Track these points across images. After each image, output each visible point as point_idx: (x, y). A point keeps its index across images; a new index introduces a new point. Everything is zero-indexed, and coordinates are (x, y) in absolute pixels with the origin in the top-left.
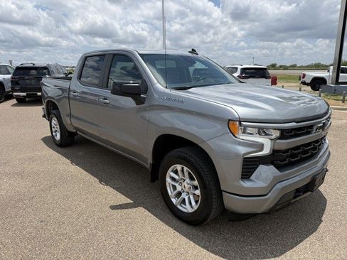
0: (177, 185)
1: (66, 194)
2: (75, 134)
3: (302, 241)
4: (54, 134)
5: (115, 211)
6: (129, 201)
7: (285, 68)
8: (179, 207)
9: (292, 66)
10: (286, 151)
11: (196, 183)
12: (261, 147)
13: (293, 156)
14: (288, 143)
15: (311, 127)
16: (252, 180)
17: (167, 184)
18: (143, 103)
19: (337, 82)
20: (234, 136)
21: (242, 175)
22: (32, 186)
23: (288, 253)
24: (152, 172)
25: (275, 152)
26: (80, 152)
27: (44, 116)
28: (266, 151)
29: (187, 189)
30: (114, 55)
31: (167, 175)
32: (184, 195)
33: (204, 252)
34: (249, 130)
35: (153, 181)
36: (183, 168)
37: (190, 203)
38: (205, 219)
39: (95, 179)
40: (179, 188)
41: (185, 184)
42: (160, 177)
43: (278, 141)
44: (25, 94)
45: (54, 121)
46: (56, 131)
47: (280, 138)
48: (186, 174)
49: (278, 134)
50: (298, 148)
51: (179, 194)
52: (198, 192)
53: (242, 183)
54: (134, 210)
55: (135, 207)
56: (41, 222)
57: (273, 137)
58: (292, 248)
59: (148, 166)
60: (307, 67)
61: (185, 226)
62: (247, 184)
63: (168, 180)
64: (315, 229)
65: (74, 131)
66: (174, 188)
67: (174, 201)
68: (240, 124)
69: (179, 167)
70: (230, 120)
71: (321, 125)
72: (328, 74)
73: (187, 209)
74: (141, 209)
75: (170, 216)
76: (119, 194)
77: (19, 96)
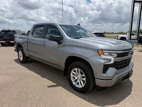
0: (75, 77)
1: (28, 81)
2: (29, 57)
3: (125, 98)
4: (20, 58)
5: (49, 88)
6: (55, 84)
7: (109, 33)
8: (76, 86)
9: (112, 33)
10: (119, 62)
11: (84, 75)
12: (110, 60)
13: (122, 64)
14: (120, 59)
15: (128, 53)
16: (106, 74)
17: (71, 76)
18: (61, 44)
19: (130, 39)
20: (100, 56)
21: (103, 72)
22: (12, 79)
23: (121, 103)
24: (64, 72)
25: (115, 62)
26: (31, 65)
27: (15, 50)
28: (112, 62)
29: (79, 78)
30: (48, 25)
31: (71, 72)
32: (78, 81)
33: (88, 103)
34: (105, 54)
35: (64, 76)
36: (78, 70)
37: (81, 84)
38: (87, 90)
39: (39, 76)
40: (76, 78)
41: (79, 76)
42: (68, 74)
43: (116, 58)
44: (5, 42)
45: (20, 53)
46: (20, 57)
47: (117, 57)
48: (79, 72)
49: (116, 55)
50: (123, 61)
51: (76, 80)
52: (84, 79)
53: (103, 74)
54: (57, 87)
55: (57, 86)
56: (19, 93)
57: (115, 56)
58: (122, 101)
59: (63, 70)
60: (118, 33)
61: (79, 93)
62: (105, 75)
63: (72, 75)
64: (130, 94)
65: (29, 56)
66: (74, 78)
67: (74, 83)
68: (102, 51)
69: (76, 69)
70: (98, 50)
71: (131, 52)
72: (127, 36)
73: (80, 86)
74: (60, 87)
75: (72, 90)
76: (50, 81)
77: (3, 42)
